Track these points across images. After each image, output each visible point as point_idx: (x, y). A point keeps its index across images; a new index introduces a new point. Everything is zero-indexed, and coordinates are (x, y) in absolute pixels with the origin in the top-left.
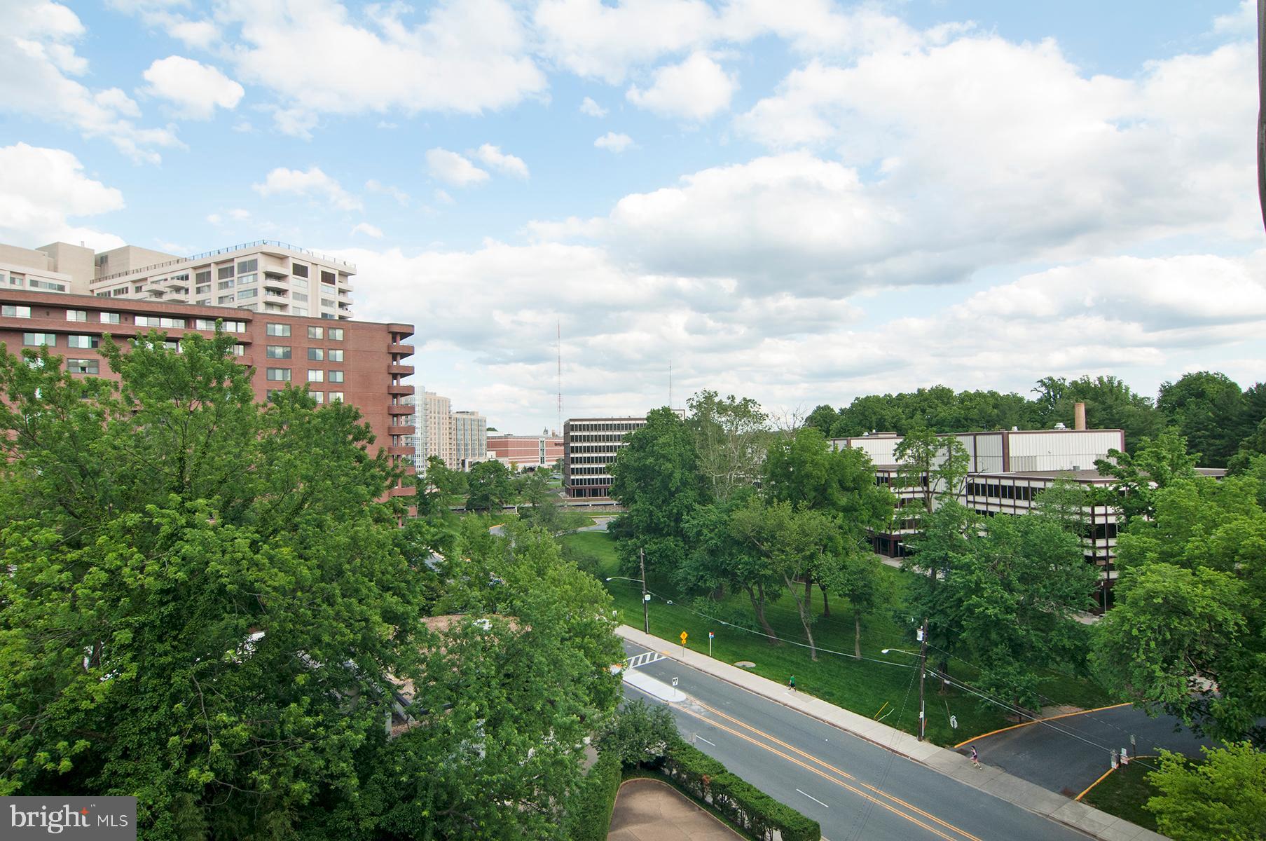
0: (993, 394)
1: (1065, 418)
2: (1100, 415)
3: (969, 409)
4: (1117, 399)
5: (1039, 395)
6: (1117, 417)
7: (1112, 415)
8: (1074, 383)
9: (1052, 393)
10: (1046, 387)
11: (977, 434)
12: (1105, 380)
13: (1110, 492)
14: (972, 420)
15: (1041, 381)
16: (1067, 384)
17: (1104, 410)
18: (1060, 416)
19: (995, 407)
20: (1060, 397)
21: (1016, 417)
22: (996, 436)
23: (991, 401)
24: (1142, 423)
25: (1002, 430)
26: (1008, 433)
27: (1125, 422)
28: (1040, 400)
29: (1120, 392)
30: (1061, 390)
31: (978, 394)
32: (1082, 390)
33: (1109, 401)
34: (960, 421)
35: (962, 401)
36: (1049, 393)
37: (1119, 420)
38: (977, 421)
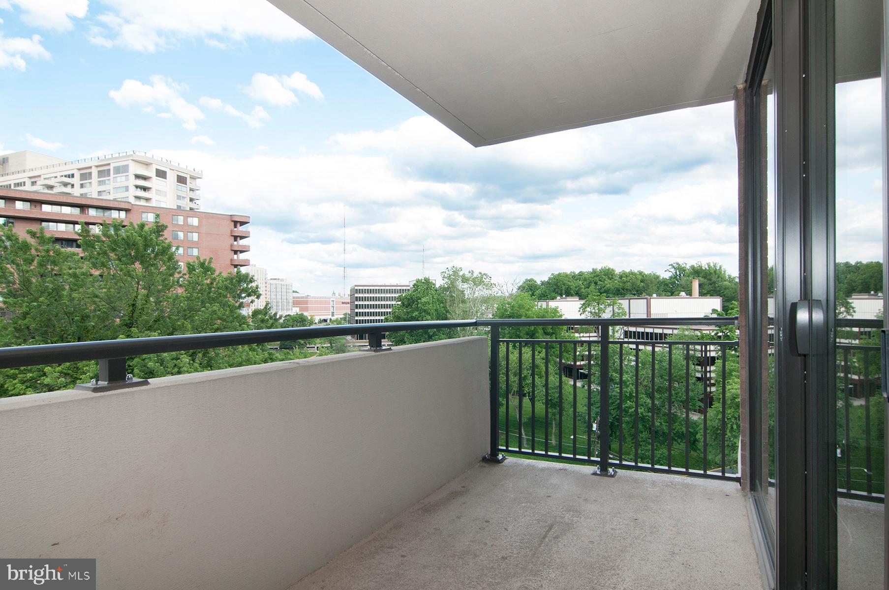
0: (641, 273)
1: (686, 290)
2: (707, 287)
3: (624, 283)
4: (718, 277)
5: (670, 274)
6: (718, 289)
7: (715, 288)
8: (693, 267)
9: (678, 273)
10: (675, 268)
11: (631, 299)
12: (712, 265)
13: (713, 336)
14: (627, 290)
15: (672, 265)
16: (688, 267)
17: (711, 284)
18: (683, 288)
19: (641, 282)
20: (683, 275)
21: (655, 288)
22: (642, 300)
23: (640, 277)
24: (734, 293)
25: (646, 297)
26: (651, 298)
27: (723, 293)
28: (671, 277)
29: (721, 273)
30: (684, 271)
31: (632, 273)
32: (697, 272)
33: (714, 279)
34: (619, 290)
35: (621, 277)
36: (676, 273)
37: (720, 291)
38: (630, 291)
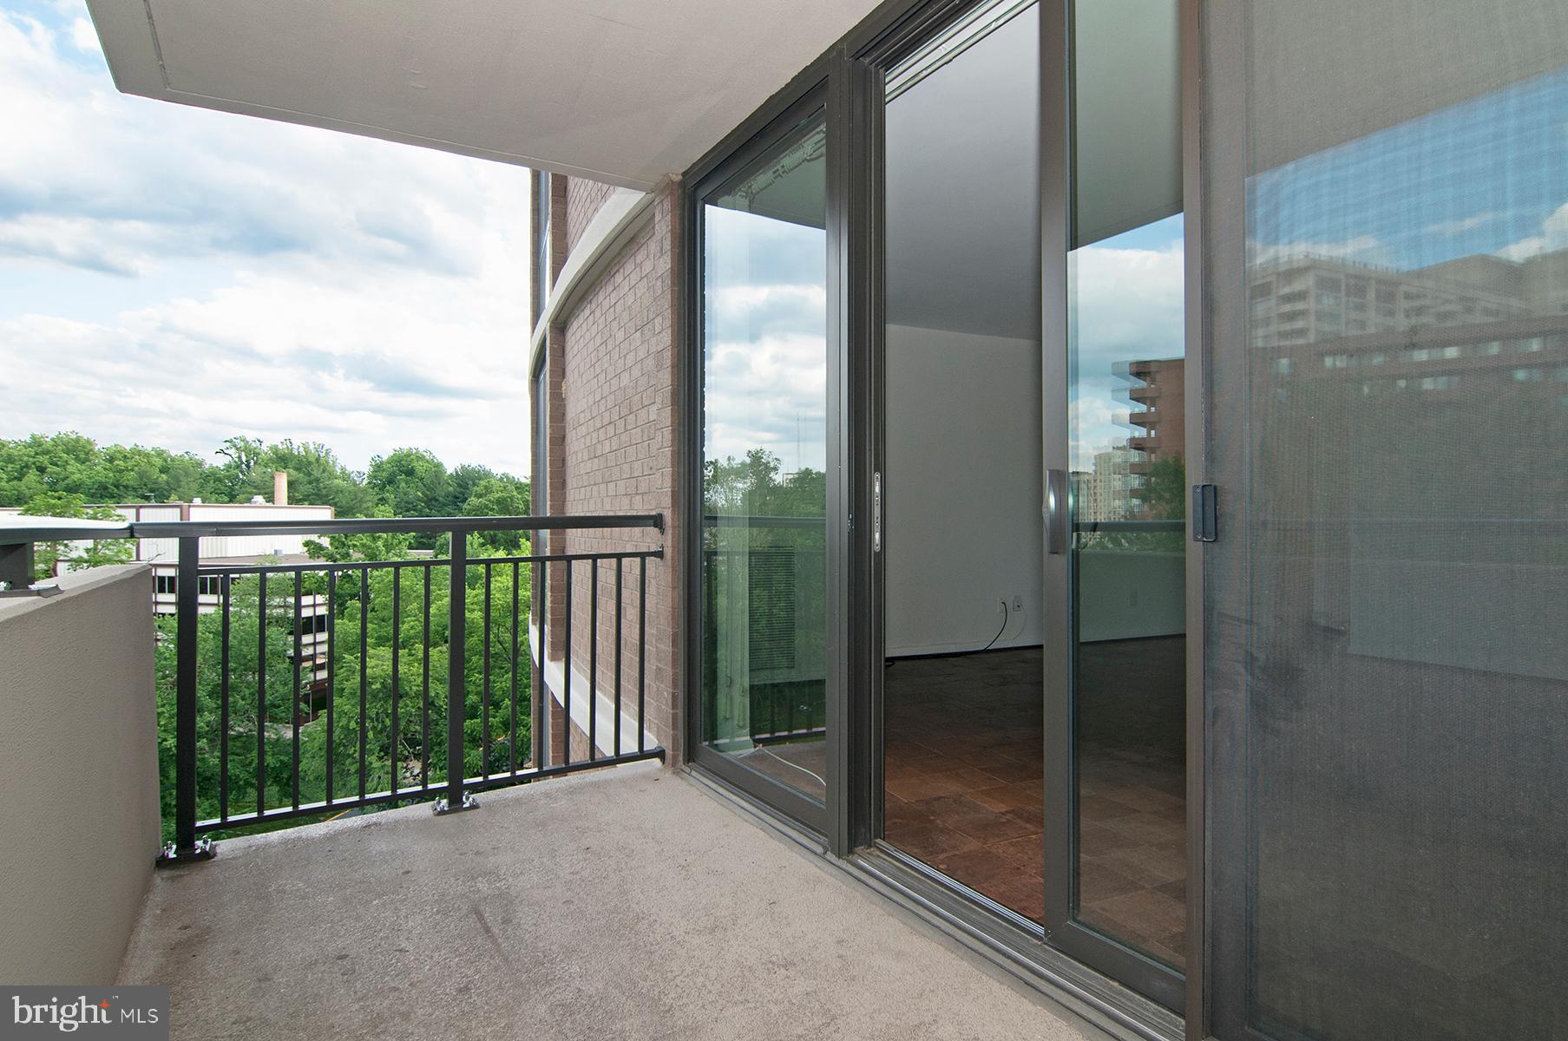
0: (160, 454)
1: (262, 491)
2: (305, 489)
3: (121, 471)
4: (324, 471)
5: (227, 460)
6: (324, 492)
7: (319, 490)
8: (275, 449)
9: (244, 459)
10: (237, 449)
11: (141, 507)
12: (311, 447)
13: (322, 578)
14: (126, 487)
15: (231, 441)
16: (264, 448)
17: (310, 483)
18: (255, 487)
19: (163, 470)
20: (255, 463)
21: (195, 486)
22: (170, 510)
23: (158, 462)
24: (352, 500)
25: (180, 503)
26: (190, 506)
27: (333, 499)
28: (229, 466)
29: (327, 462)
30: (257, 454)
31: (137, 452)
32: (283, 459)
33: (316, 473)
34: (106, 488)
35: (111, 460)
36: (240, 457)
37: (327, 496)
38: (135, 489)
